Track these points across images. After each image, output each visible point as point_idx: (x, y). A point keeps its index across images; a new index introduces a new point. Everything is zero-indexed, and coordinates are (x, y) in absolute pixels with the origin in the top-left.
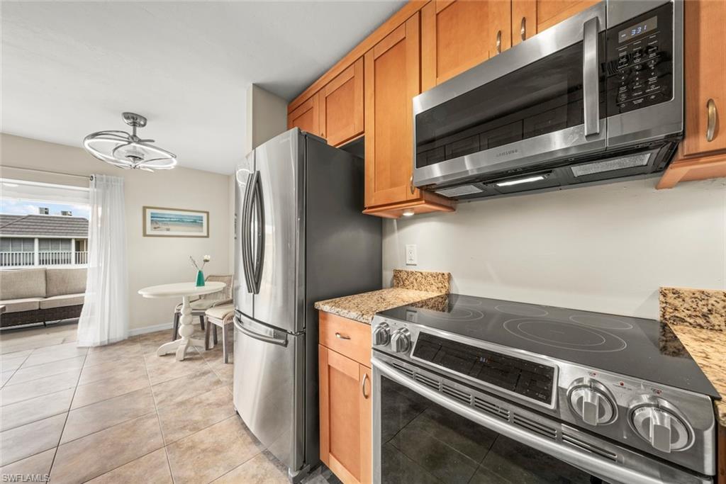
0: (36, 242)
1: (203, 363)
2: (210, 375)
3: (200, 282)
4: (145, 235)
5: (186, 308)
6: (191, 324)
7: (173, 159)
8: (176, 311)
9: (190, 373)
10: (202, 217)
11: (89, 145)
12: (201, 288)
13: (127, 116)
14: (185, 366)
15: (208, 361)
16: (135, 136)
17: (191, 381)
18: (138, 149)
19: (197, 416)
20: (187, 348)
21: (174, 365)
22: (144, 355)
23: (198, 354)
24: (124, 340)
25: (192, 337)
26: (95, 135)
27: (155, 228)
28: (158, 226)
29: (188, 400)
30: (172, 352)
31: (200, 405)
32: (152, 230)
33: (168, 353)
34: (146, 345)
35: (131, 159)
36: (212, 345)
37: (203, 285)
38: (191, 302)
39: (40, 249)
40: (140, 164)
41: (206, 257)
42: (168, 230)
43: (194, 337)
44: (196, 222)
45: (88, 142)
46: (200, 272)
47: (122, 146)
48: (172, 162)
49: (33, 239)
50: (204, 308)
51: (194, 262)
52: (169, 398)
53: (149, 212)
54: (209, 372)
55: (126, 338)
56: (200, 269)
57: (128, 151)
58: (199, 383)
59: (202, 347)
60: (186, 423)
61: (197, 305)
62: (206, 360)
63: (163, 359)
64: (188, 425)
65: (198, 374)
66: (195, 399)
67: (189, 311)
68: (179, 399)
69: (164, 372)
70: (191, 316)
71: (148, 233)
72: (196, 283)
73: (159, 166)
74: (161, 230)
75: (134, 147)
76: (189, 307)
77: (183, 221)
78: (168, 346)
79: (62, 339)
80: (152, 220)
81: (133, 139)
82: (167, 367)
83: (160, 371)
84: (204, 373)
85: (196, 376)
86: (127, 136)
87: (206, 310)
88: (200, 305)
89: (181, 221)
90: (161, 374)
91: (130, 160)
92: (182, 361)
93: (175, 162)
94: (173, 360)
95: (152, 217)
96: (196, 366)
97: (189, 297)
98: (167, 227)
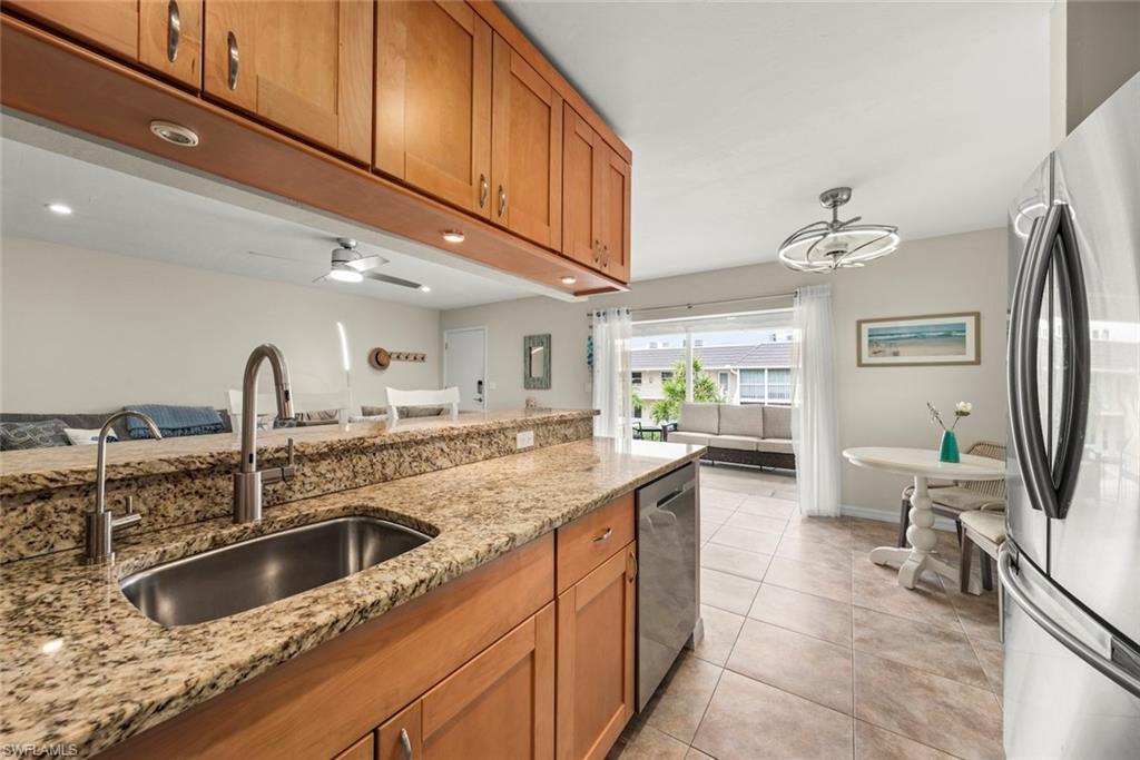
0: (766, 371)
1: (949, 614)
2: (962, 647)
3: (949, 453)
4: (860, 364)
5: (920, 496)
6: (929, 528)
7: (893, 235)
8: (904, 497)
9: (918, 619)
10: (964, 325)
11: (785, 256)
12: (950, 466)
13: (824, 198)
14: (913, 603)
15: (961, 615)
16: (835, 221)
17: (918, 635)
18: (840, 240)
19: (918, 709)
20: (919, 570)
21: (893, 590)
22: (853, 552)
23: (944, 592)
24: (828, 517)
25: (933, 555)
26: (790, 240)
27: (875, 353)
28: (879, 349)
29: (906, 668)
30: (895, 565)
31: (929, 693)
32: (870, 356)
33: (888, 564)
34: (859, 536)
35: (831, 256)
36: (976, 587)
37: (956, 460)
38: (929, 487)
39: (769, 381)
40: (843, 260)
41: (961, 406)
42: (896, 354)
43: (938, 556)
44: (953, 336)
45: (782, 252)
46: (948, 434)
47: (817, 243)
48: (891, 241)
49: (763, 370)
50: (961, 506)
51: (936, 414)
52: (875, 642)
53: (865, 328)
54: (960, 640)
55: (833, 515)
56: (950, 430)
57: (828, 247)
58: (935, 649)
59: (953, 582)
60: (895, 707)
61: (945, 497)
62: (957, 611)
63: (879, 572)
64: (897, 713)
65: (936, 630)
66: (919, 673)
67: (926, 504)
68: (892, 655)
69: (875, 593)
70: (930, 513)
71: (864, 362)
72: (939, 453)
73: (869, 254)
74: (884, 356)
75: (835, 238)
76: (927, 496)
77: (924, 337)
78: (890, 551)
79: (772, 491)
80: (870, 341)
81: (832, 226)
82: (882, 588)
83: (869, 588)
84: (949, 637)
85: (929, 632)
86: (824, 226)
87: (963, 511)
88: (951, 499)
89: (919, 337)
90: (871, 594)
91: (829, 259)
92: (908, 589)
93: (896, 239)
94: (894, 582)
95: (870, 336)
96: (934, 613)
97: (926, 479)
98: (895, 350)
